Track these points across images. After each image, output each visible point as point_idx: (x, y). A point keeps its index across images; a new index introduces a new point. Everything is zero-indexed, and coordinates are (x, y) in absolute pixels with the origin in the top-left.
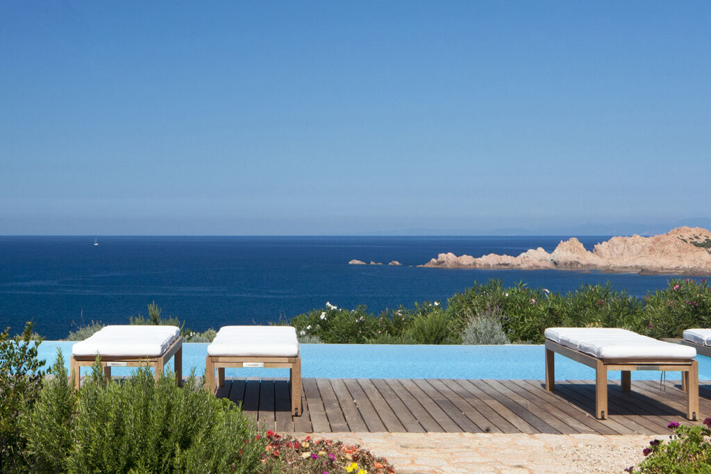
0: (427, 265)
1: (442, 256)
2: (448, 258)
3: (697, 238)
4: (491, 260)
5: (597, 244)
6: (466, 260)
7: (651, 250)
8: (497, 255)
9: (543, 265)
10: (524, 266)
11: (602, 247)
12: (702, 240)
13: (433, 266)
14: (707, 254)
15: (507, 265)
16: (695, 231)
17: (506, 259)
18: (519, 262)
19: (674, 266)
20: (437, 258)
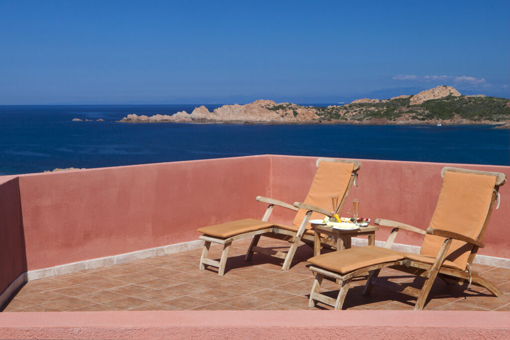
0: (121, 121)
1: (130, 116)
2: (133, 117)
3: (269, 105)
4: (158, 118)
5: (215, 109)
6: (144, 118)
7: (245, 112)
8: (161, 115)
9: (187, 120)
10: (177, 121)
11: (218, 110)
12: (271, 106)
13: (124, 121)
14: (276, 113)
15: (167, 120)
16: (267, 102)
17: (166, 117)
18: (174, 119)
19: (258, 120)
20: (127, 117)
